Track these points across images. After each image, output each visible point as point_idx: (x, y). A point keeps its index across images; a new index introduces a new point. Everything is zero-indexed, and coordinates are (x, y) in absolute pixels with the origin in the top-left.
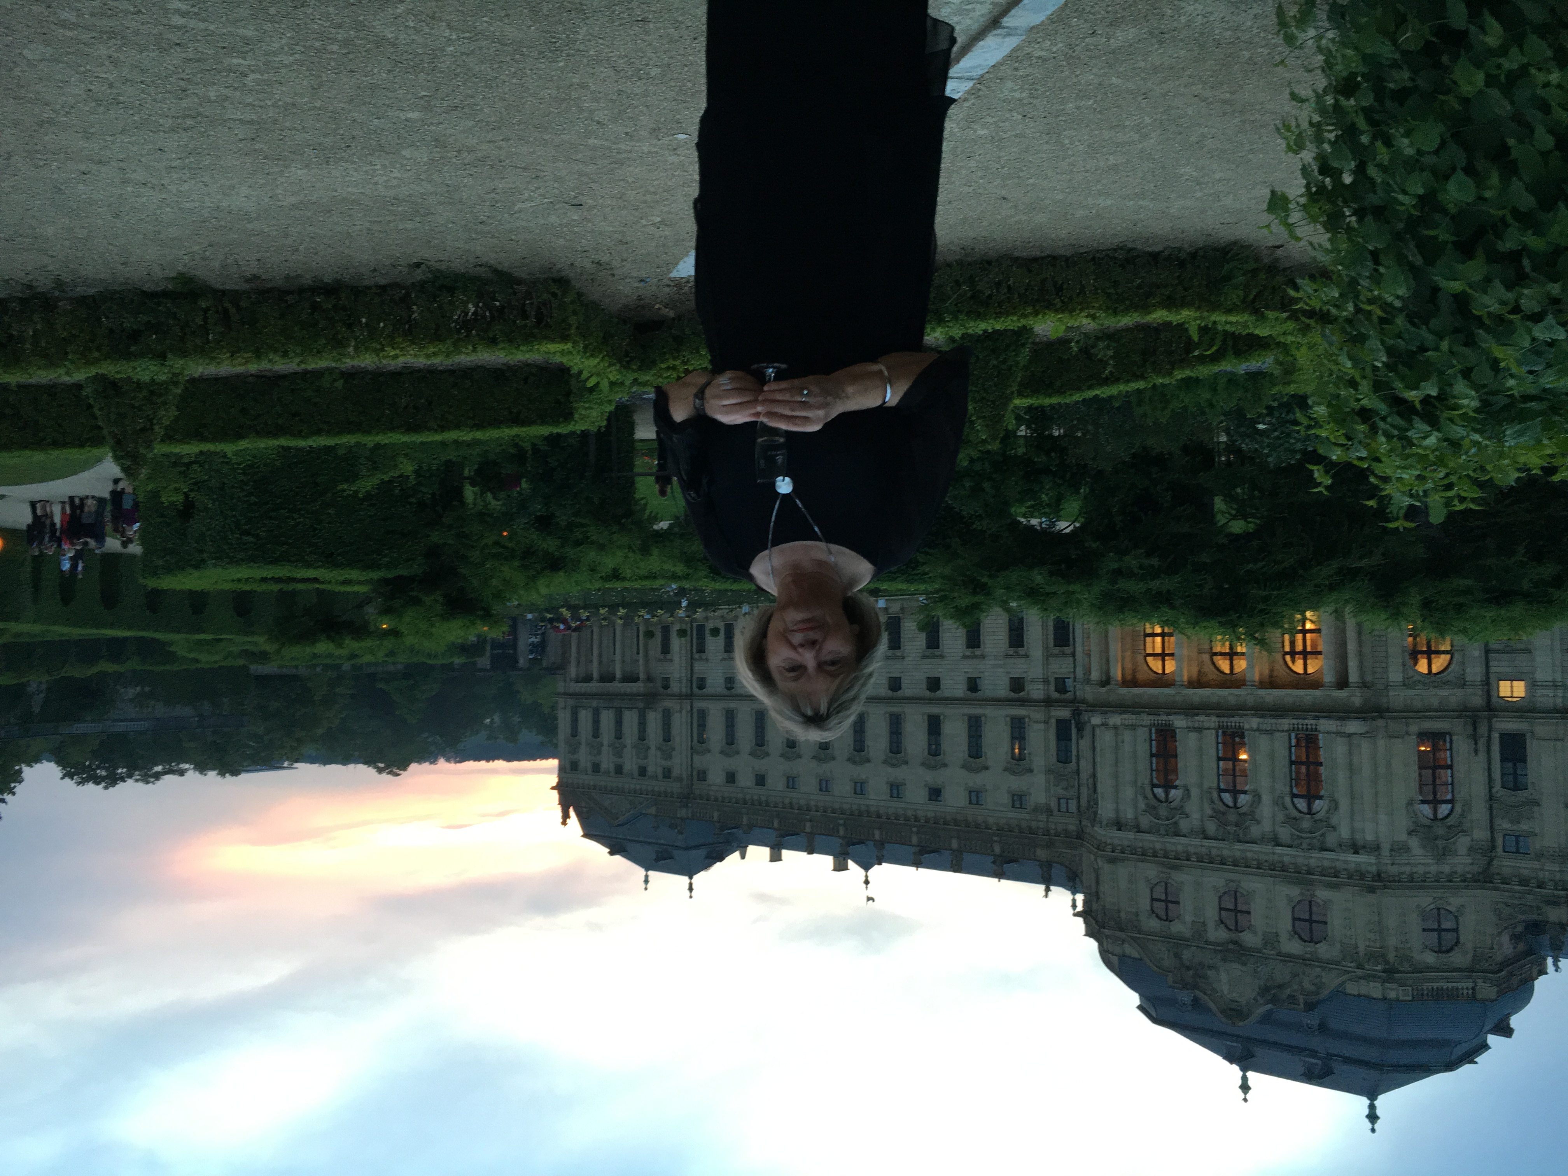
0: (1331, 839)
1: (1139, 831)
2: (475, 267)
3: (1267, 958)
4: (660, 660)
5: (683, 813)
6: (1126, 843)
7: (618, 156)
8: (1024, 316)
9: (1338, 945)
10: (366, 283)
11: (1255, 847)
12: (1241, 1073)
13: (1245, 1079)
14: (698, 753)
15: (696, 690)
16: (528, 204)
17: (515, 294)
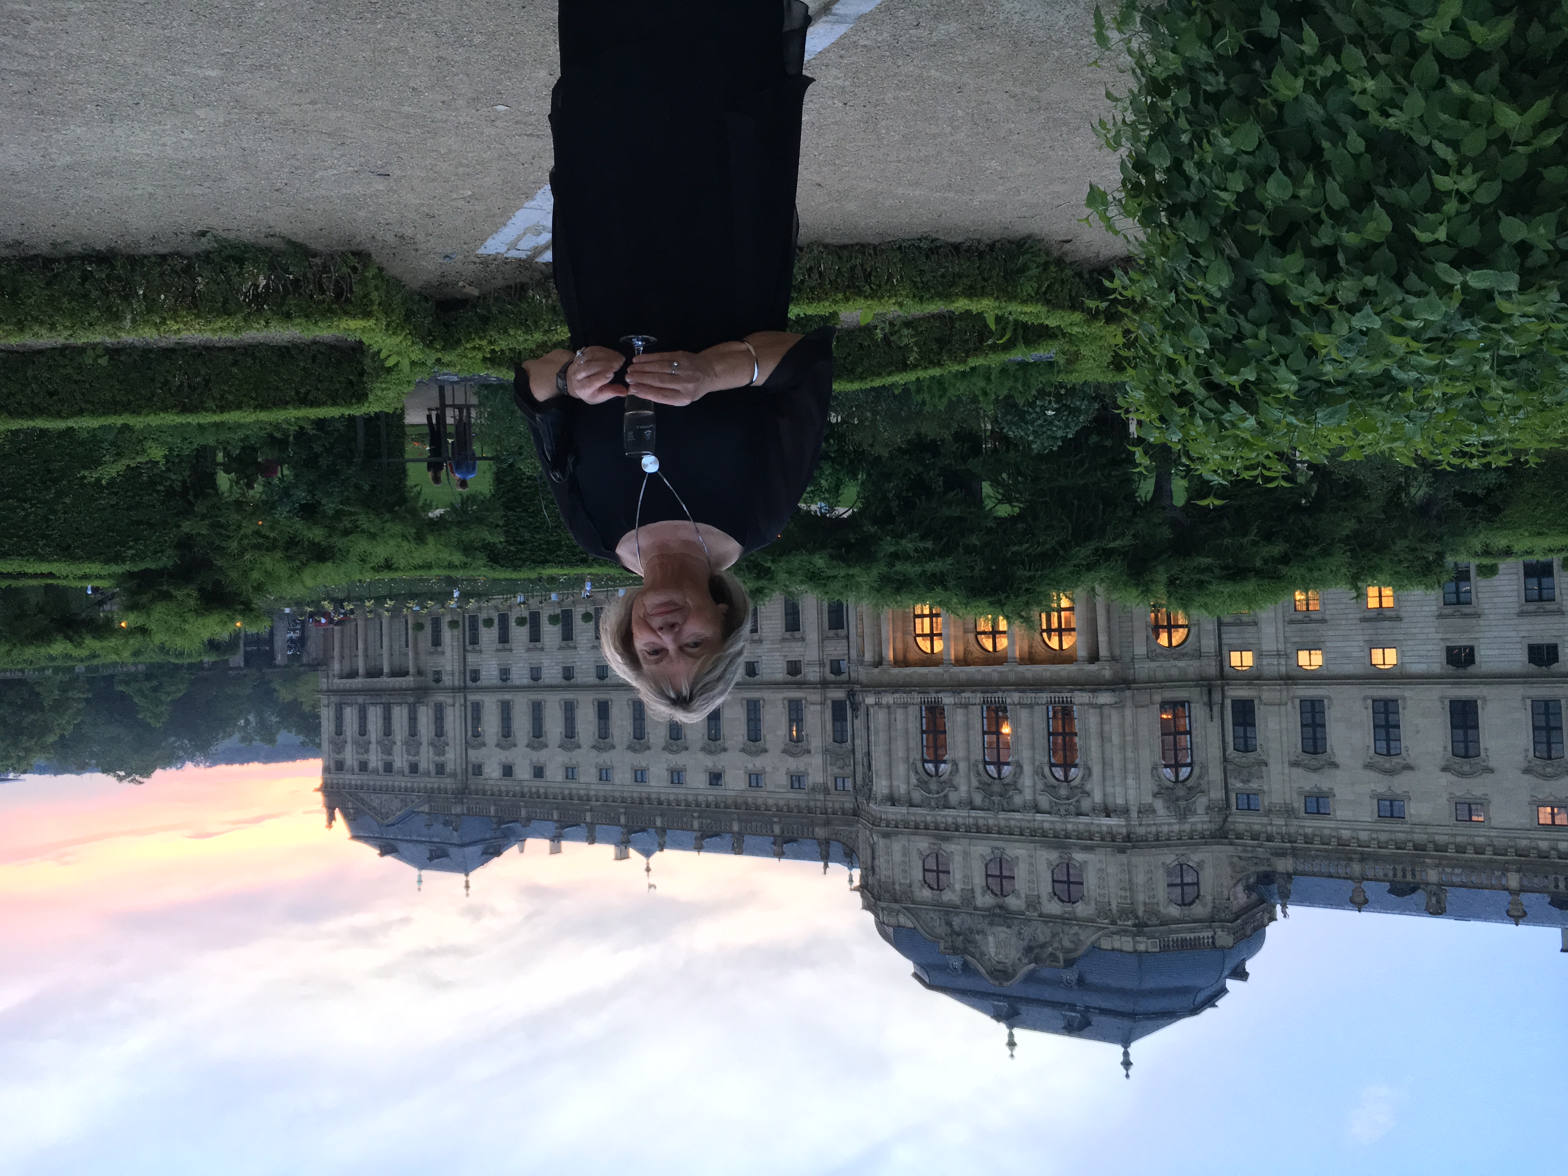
0: (1086, 804)
1: (912, 805)
2: (266, 237)
3: (1029, 920)
4: (431, 653)
5: (457, 809)
6: (899, 817)
7: (433, 125)
8: (835, 302)
9: (1093, 903)
10: (144, 251)
11: (1017, 816)
12: (1007, 1031)
13: (1011, 1035)
14: (473, 747)
15: (469, 683)
16: (331, 172)
17: (310, 267)
